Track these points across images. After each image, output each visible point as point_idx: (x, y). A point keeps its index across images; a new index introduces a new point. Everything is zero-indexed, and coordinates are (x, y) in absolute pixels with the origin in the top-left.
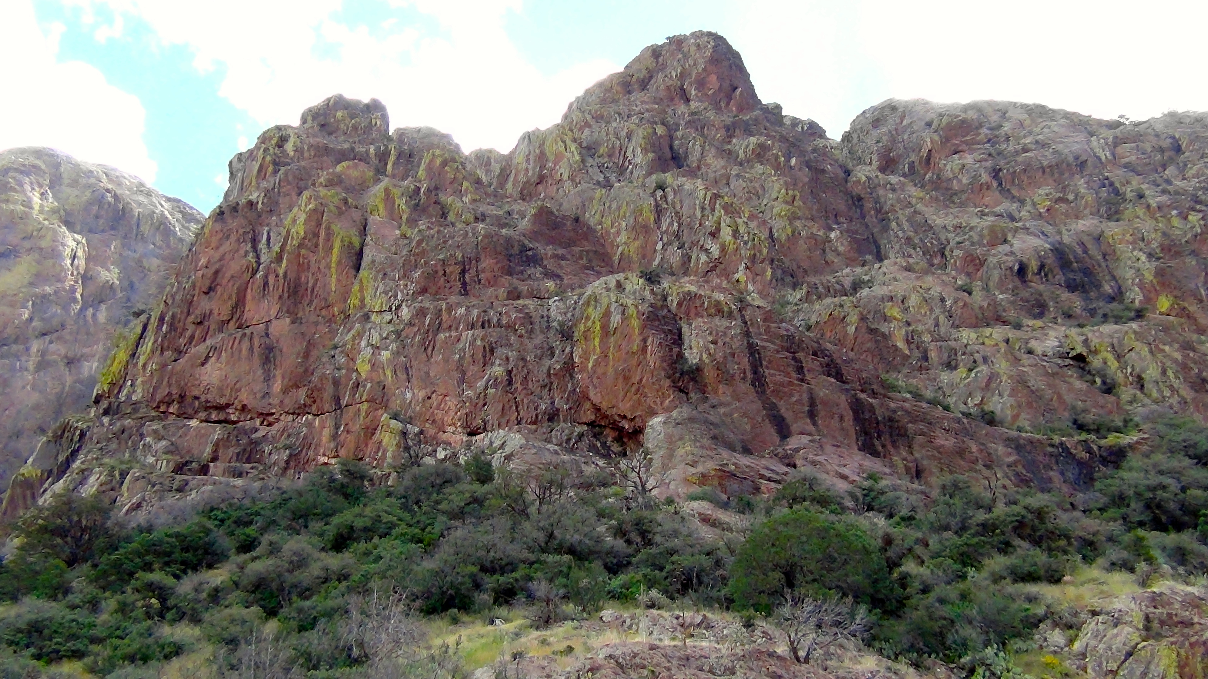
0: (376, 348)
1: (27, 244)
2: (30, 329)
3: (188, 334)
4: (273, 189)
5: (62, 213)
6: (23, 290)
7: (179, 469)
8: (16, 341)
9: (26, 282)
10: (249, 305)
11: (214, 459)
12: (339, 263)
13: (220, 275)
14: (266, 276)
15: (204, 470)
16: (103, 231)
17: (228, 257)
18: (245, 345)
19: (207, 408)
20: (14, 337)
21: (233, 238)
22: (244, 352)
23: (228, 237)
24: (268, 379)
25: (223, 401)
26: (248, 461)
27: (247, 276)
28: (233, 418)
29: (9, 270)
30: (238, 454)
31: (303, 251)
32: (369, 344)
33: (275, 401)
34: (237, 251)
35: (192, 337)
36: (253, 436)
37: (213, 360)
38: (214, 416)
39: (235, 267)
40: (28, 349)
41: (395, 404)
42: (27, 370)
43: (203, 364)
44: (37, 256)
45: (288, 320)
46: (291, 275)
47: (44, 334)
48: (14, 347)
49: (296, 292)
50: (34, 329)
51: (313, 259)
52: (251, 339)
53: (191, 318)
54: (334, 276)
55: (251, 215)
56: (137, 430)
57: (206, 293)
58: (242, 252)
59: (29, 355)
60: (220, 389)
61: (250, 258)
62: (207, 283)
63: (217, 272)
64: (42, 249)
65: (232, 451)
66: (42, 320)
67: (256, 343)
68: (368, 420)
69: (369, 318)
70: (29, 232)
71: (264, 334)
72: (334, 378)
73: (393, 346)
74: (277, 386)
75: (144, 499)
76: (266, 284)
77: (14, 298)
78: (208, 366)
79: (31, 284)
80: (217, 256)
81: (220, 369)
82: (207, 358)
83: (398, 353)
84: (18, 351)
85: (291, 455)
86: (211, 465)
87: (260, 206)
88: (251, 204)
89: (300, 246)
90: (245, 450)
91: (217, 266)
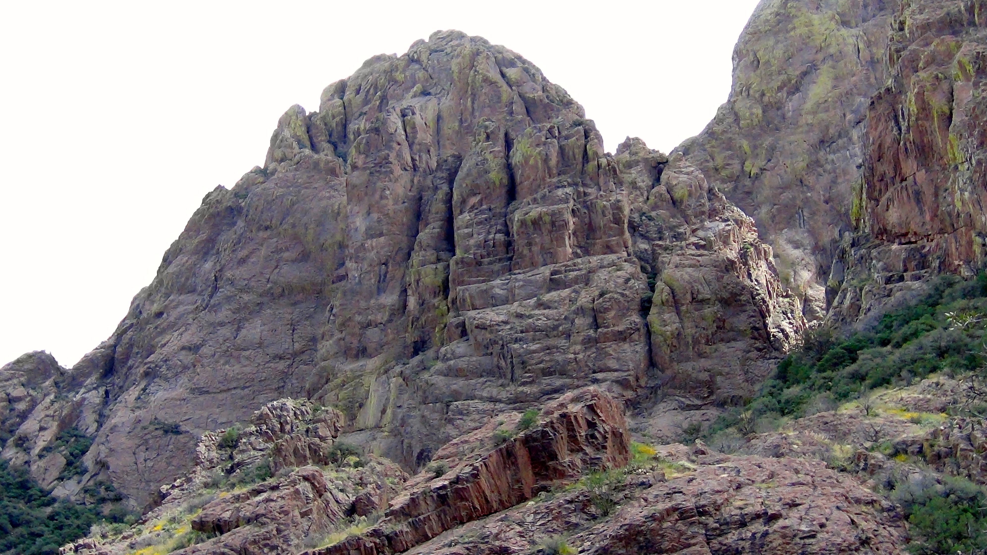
0: (962, 191)
1: (820, 56)
2: (847, 124)
3: (878, 188)
4: (898, 75)
5: (837, 17)
6: (829, 95)
7: (888, 281)
8: (840, 136)
9: (829, 87)
10: (903, 165)
11: (906, 270)
12: (939, 128)
13: (882, 147)
14: (905, 144)
15: (901, 279)
16: (874, 16)
17: (883, 134)
18: (905, 194)
19: (898, 237)
20: (837, 134)
21: (883, 120)
22: (905, 198)
23: (880, 120)
24: (922, 212)
25: (903, 231)
26: (923, 268)
27: (896, 145)
28: (913, 240)
29: (815, 83)
30: (916, 265)
31: (920, 122)
32: (959, 188)
33: (928, 227)
34: (887, 128)
35: (880, 190)
36: (923, 251)
37: (891, 206)
38: (903, 241)
39: (888, 141)
40: (850, 139)
41: (978, 225)
42: (856, 156)
43: (887, 210)
44: (831, 63)
45: (924, 171)
46: (918, 141)
47: (860, 122)
48: (840, 142)
49: (923, 150)
50: (850, 122)
51: (927, 124)
52: (907, 189)
53: (876, 179)
54: (939, 137)
55: (889, 98)
56: (869, 256)
57: (879, 161)
58: (890, 128)
59: (853, 144)
60: (900, 225)
61: (894, 132)
62: (877, 154)
63: (880, 146)
64: (832, 56)
65: (914, 263)
66: (853, 112)
67: (910, 192)
68: (967, 238)
69: (958, 168)
70: (819, 46)
71: (913, 183)
72: (947, 212)
73: (969, 188)
74: (928, 217)
75: (871, 305)
76: (906, 149)
77: (826, 105)
78: (890, 211)
79: (834, 87)
80: (877, 133)
81: (896, 212)
82: (888, 206)
83: (972, 192)
84: (844, 143)
85: (940, 263)
86: (905, 274)
87: (894, 90)
88: (888, 90)
89: (917, 119)
90: (919, 262)
91: (879, 142)
